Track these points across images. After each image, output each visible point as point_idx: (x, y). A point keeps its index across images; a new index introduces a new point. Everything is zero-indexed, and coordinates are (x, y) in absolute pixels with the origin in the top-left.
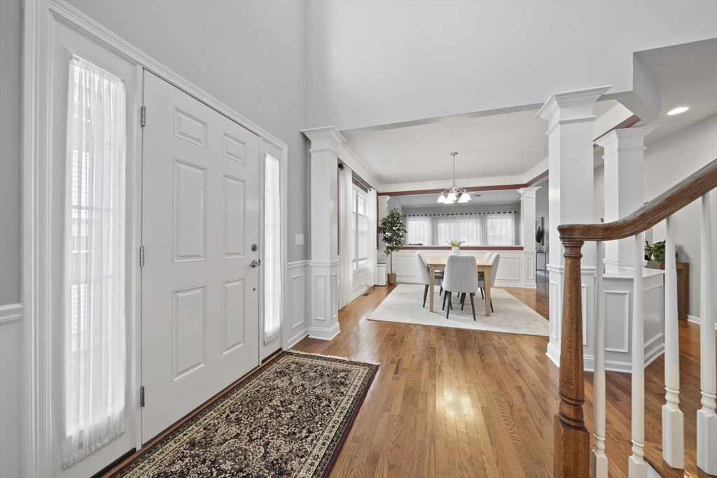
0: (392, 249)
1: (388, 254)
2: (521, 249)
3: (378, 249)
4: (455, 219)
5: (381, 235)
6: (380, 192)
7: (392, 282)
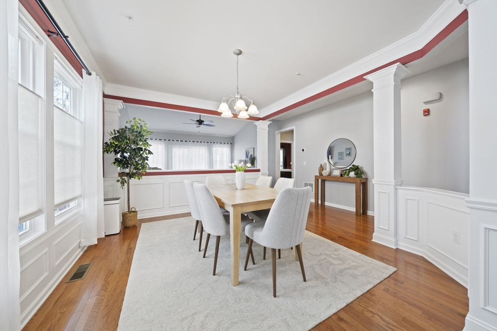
0: (131, 175)
1: (123, 183)
2: (258, 171)
3: (104, 177)
4: (188, 145)
5: (112, 156)
6: (107, 93)
7: (130, 223)
